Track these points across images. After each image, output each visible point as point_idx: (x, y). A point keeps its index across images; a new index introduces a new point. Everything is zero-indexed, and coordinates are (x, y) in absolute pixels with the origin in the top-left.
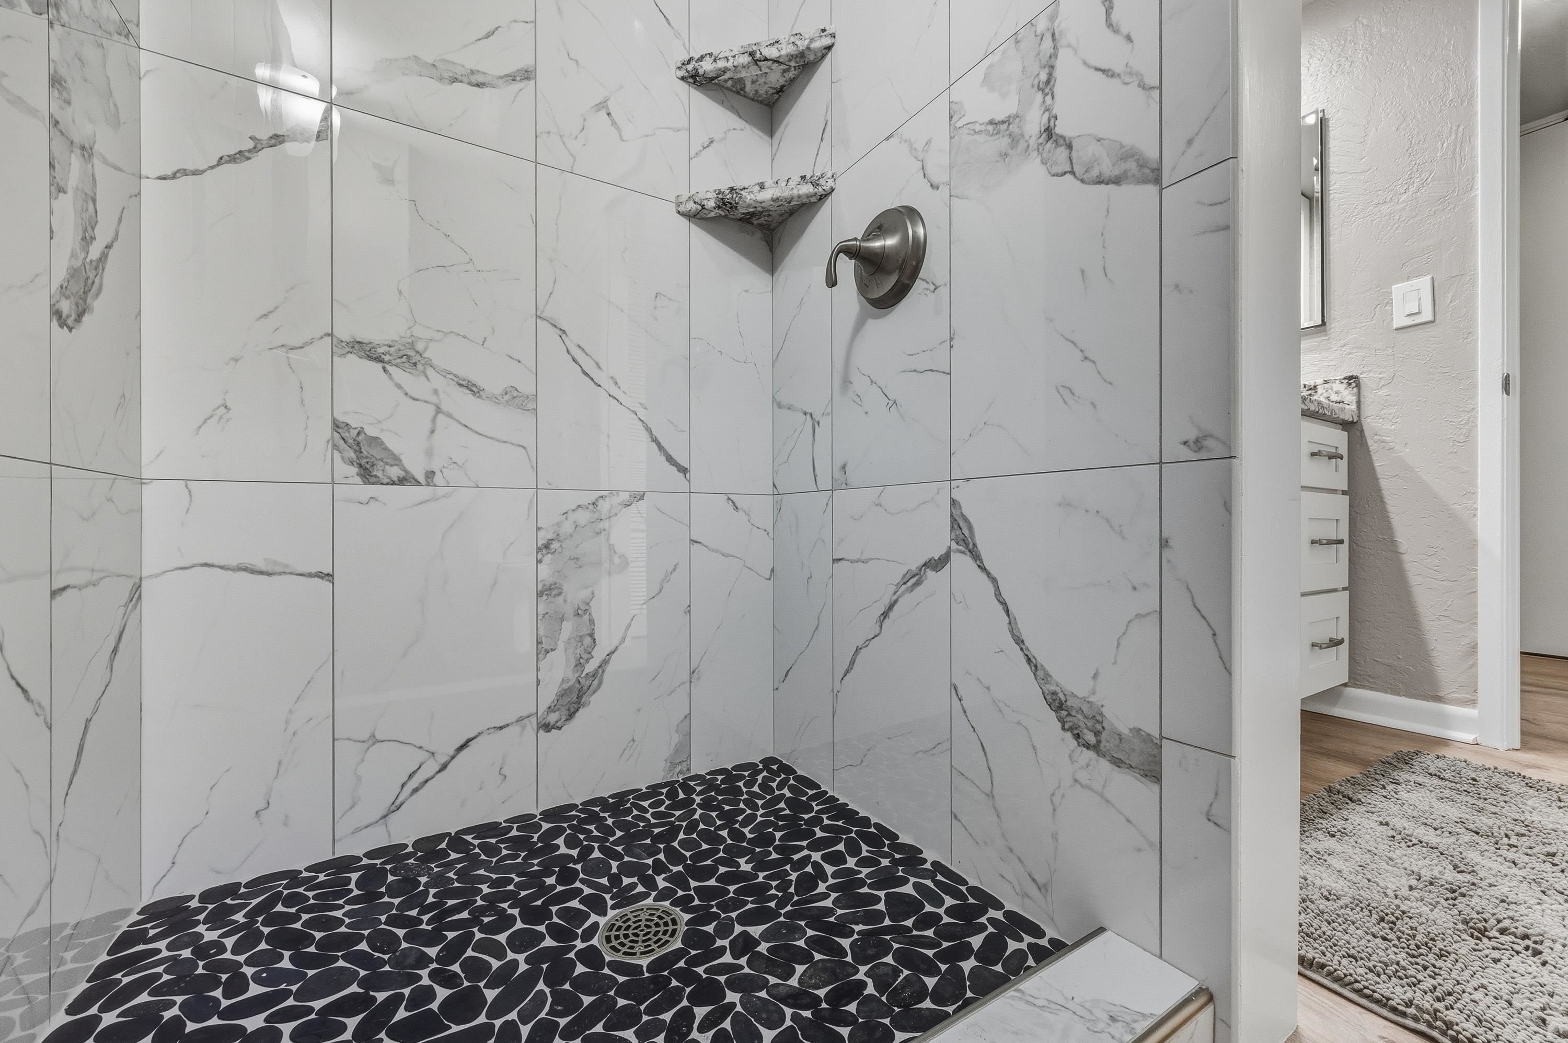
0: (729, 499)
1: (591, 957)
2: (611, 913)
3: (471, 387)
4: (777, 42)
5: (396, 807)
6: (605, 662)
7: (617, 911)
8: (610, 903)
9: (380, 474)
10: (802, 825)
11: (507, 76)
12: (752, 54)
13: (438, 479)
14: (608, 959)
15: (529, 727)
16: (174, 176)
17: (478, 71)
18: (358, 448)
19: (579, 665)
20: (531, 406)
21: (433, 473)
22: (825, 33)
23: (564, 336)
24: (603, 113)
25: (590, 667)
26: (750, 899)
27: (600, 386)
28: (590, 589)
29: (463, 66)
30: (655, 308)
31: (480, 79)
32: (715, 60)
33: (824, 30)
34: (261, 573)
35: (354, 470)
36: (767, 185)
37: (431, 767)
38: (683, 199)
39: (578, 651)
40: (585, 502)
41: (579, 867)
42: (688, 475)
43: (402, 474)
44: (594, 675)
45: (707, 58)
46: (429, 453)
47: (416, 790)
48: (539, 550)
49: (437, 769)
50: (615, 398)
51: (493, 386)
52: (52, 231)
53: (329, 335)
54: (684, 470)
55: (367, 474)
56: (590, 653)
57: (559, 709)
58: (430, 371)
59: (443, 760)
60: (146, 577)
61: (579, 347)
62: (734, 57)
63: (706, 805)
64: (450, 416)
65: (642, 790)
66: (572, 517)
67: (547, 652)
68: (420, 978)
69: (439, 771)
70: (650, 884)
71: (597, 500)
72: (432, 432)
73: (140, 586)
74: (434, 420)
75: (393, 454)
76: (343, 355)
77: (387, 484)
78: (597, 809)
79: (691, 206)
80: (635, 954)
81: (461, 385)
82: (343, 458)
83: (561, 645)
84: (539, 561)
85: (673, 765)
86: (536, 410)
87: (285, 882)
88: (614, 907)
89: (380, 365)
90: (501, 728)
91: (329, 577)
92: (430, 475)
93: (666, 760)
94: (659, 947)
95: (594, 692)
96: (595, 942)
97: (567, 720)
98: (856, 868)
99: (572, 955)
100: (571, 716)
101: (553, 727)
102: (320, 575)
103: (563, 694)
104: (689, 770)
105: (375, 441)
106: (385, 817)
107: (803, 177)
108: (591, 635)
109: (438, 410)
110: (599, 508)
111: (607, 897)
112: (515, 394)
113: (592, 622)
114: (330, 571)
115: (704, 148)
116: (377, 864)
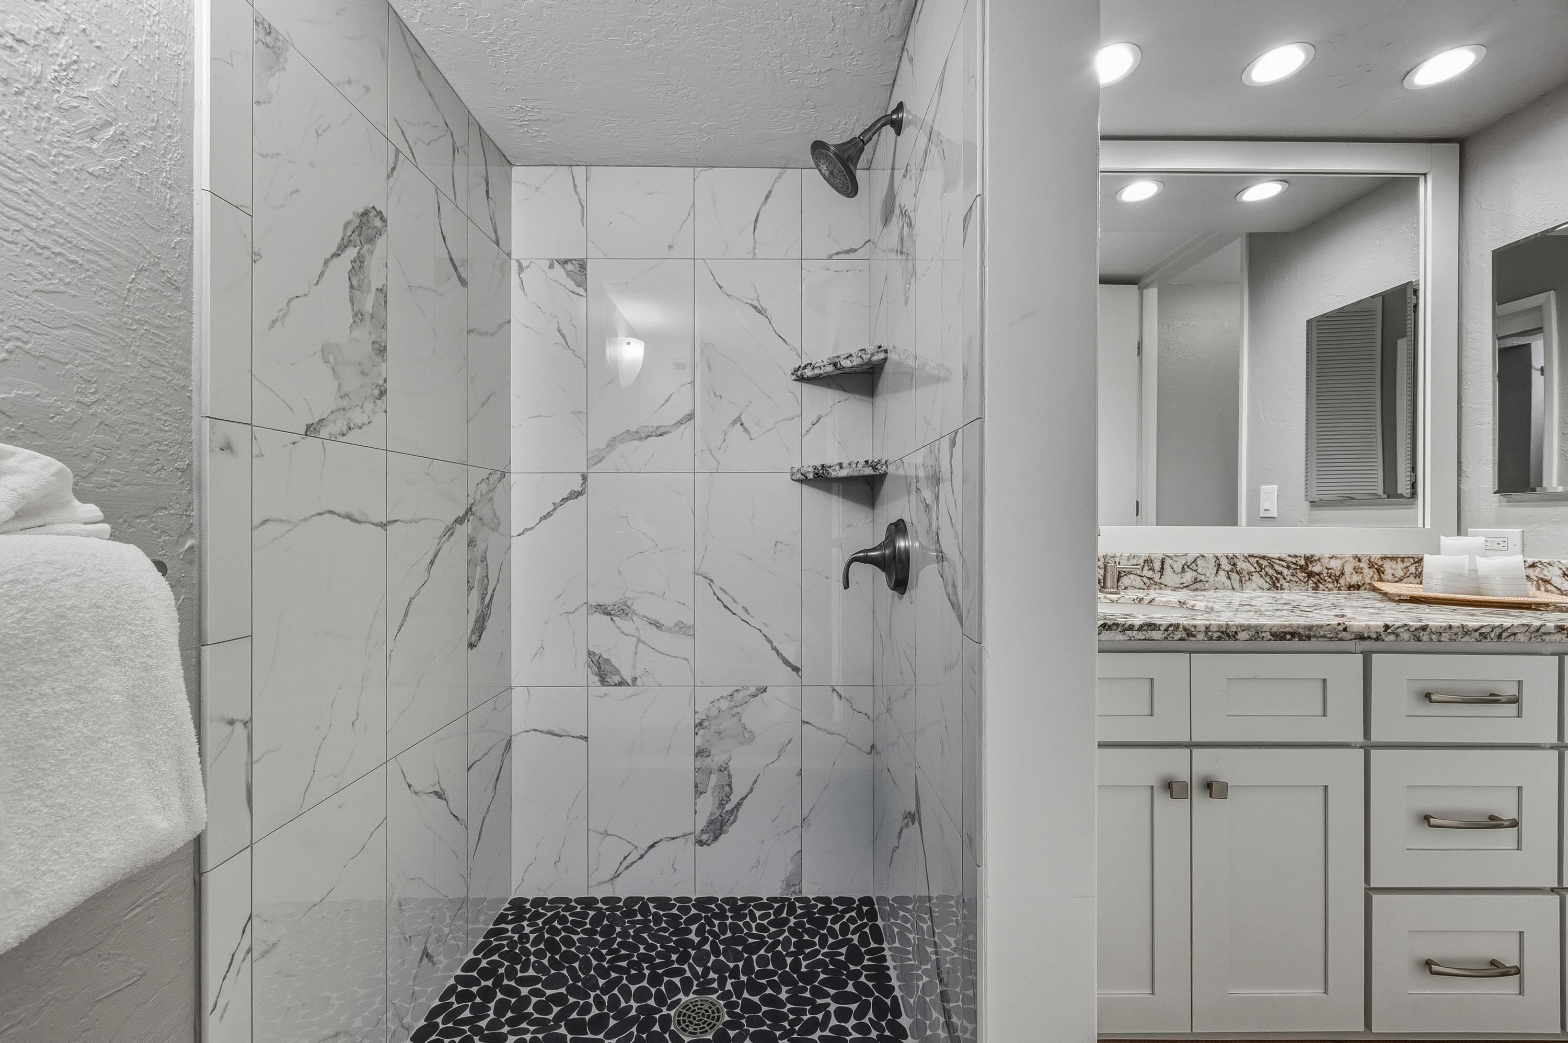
0: (834, 690)
1: (665, 1022)
2: (691, 996)
3: (657, 625)
4: (851, 356)
5: (617, 875)
6: (738, 805)
7: (695, 996)
8: (695, 988)
9: (609, 680)
10: (843, 974)
11: (677, 423)
12: (835, 365)
13: (639, 682)
14: (672, 1028)
15: (690, 840)
16: (523, 533)
17: (661, 426)
18: (598, 666)
19: (722, 805)
20: (691, 632)
21: (636, 678)
22: (881, 349)
23: (711, 584)
24: (739, 424)
25: (729, 807)
26: (768, 1022)
27: (735, 614)
28: (729, 754)
29: (652, 426)
30: (775, 553)
31: (662, 430)
32: (813, 369)
33: (880, 347)
34: (557, 735)
35: (597, 678)
36: (844, 465)
37: (634, 856)
38: (795, 470)
39: (721, 795)
40: (725, 695)
41: (693, 952)
42: (800, 672)
43: (620, 679)
44: (732, 811)
45: (809, 367)
46: (634, 666)
47: (627, 868)
48: (696, 726)
49: (638, 857)
50: (746, 622)
51: (668, 622)
52: (468, 611)
53: (585, 603)
54: (796, 669)
55: (603, 681)
56: (729, 797)
57: (708, 832)
58: (635, 617)
59: (642, 852)
60: (514, 735)
61: (722, 589)
62: (824, 366)
63: (792, 931)
64: (645, 643)
65: (763, 899)
66: (717, 704)
67: (701, 793)
68: (589, 996)
69: (639, 859)
70: (722, 983)
71: (733, 693)
72: (636, 654)
73: (511, 740)
74: (637, 646)
75: (615, 668)
76: (592, 614)
77: (613, 686)
78: (727, 907)
79: (799, 476)
80: (686, 1031)
81: (650, 623)
82: (592, 672)
83: (710, 790)
84: (696, 734)
85: (789, 886)
86: (694, 635)
87: (564, 905)
88: (695, 993)
89: (609, 617)
90: (673, 838)
91: (586, 738)
92: (635, 679)
93: (782, 881)
94: (701, 1033)
95: (732, 824)
96: (672, 1013)
97: (713, 840)
98: (850, 1030)
99: (657, 1016)
100: (716, 838)
101: (705, 844)
102: (582, 738)
103: (711, 822)
104: (800, 892)
105: (607, 661)
106: (612, 879)
107: (867, 462)
108: (730, 785)
109: (639, 640)
110: (735, 698)
111: (695, 983)
112: (682, 625)
113: (730, 776)
114: (586, 735)
115: (813, 425)
116: (603, 909)
